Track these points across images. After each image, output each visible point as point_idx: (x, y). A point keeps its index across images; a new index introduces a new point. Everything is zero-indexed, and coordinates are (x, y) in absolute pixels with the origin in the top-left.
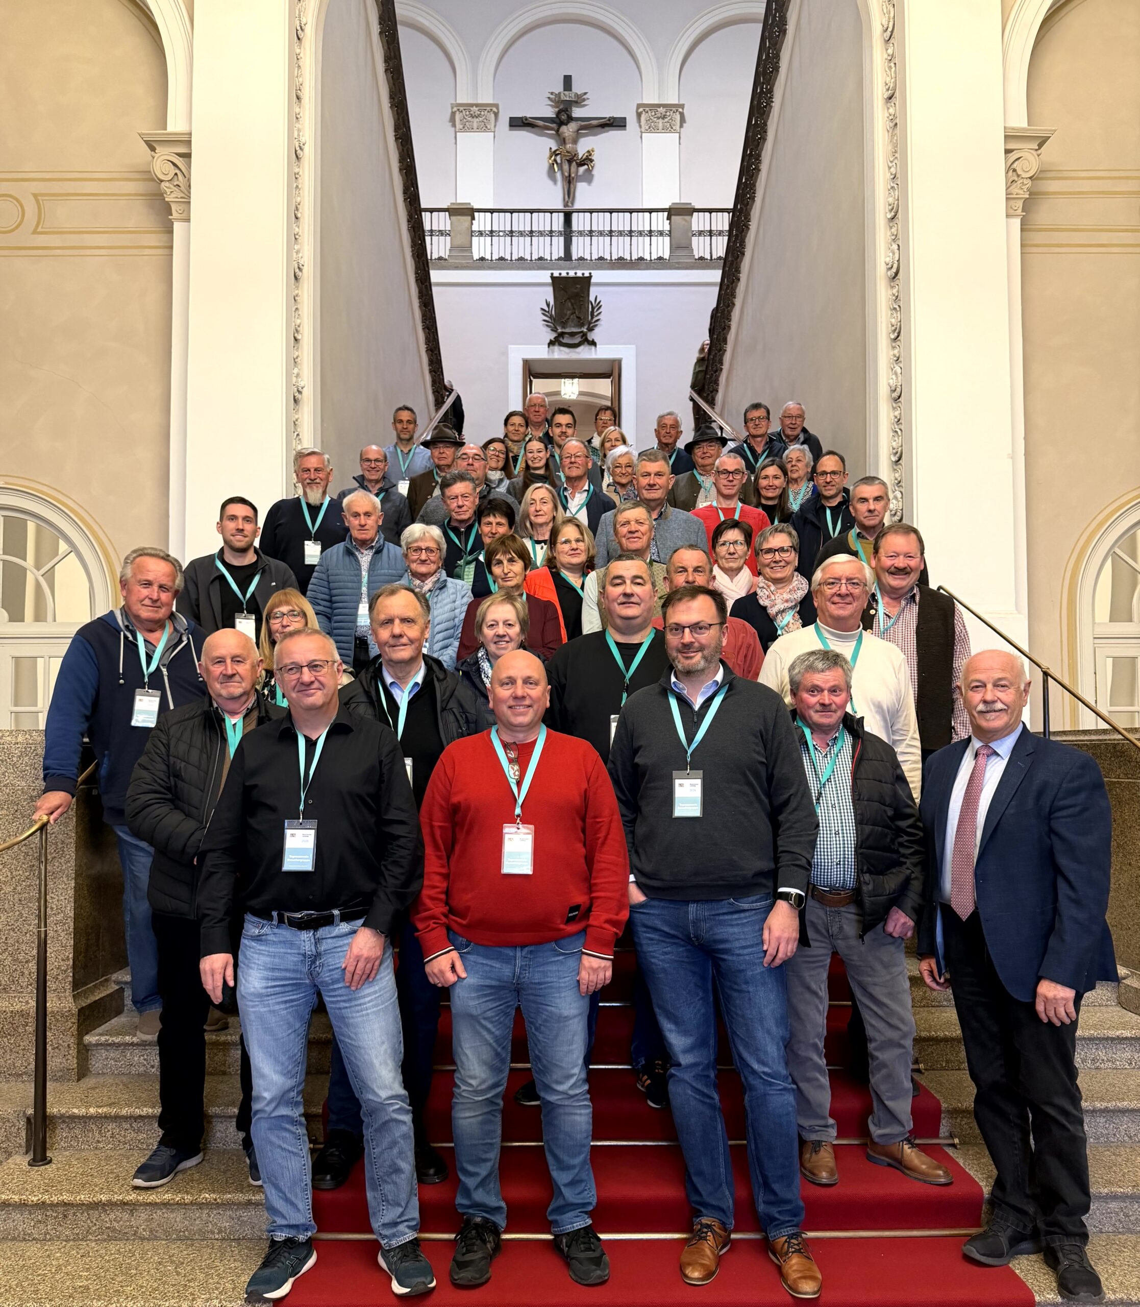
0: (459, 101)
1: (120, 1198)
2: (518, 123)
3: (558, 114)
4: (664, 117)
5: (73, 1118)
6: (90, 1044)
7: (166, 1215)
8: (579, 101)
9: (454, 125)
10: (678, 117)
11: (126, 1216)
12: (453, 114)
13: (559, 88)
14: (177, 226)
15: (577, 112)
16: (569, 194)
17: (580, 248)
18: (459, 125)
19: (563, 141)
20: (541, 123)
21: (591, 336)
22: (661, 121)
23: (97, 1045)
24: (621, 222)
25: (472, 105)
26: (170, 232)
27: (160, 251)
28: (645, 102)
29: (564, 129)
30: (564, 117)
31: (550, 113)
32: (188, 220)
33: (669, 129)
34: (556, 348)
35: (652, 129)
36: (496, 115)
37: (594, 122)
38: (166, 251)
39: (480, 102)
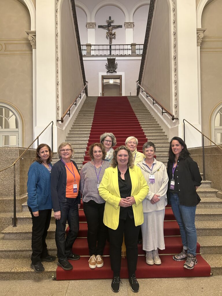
0: (88, 22)
2: (100, 27)
3: (108, 25)
4: (130, 25)
8: (112, 22)
9: (87, 27)
10: (133, 25)
12: (87, 25)
13: (108, 19)
14: (33, 50)
15: (112, 24)
16: (111, 42)
17: (113, 52)
18: (88, 27)
19: (109, 30)
20: (105, 27)
21: (115, 71)
22: (129, 26)
24: (121, 47)
25: (90, 23)
26: (32, 51)
27: (30, 55)
28: (126, 22)
29: (109, 28)
30: (109, 25)
31: (106, 24)
32: (36, 48)
33: (131, 28)
35: (128, 28)
36: (95, 25)
37: (116, 26)
38: (31, 55)
39: (92, 22)
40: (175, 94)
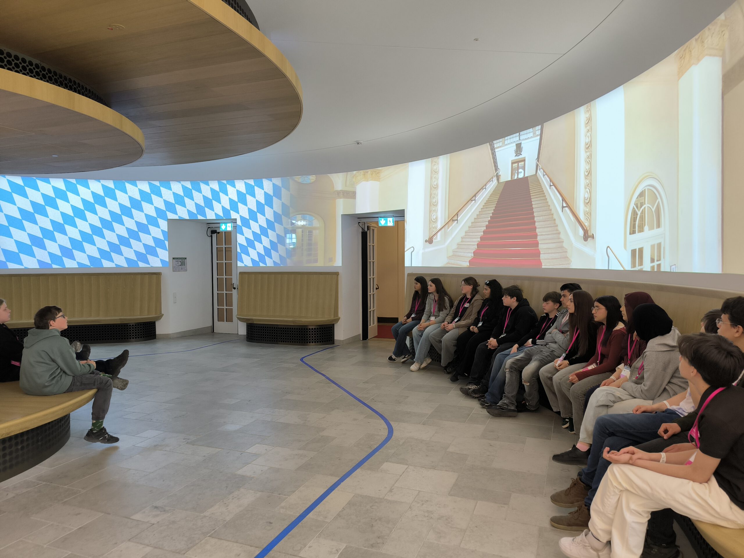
34: (516, 157)
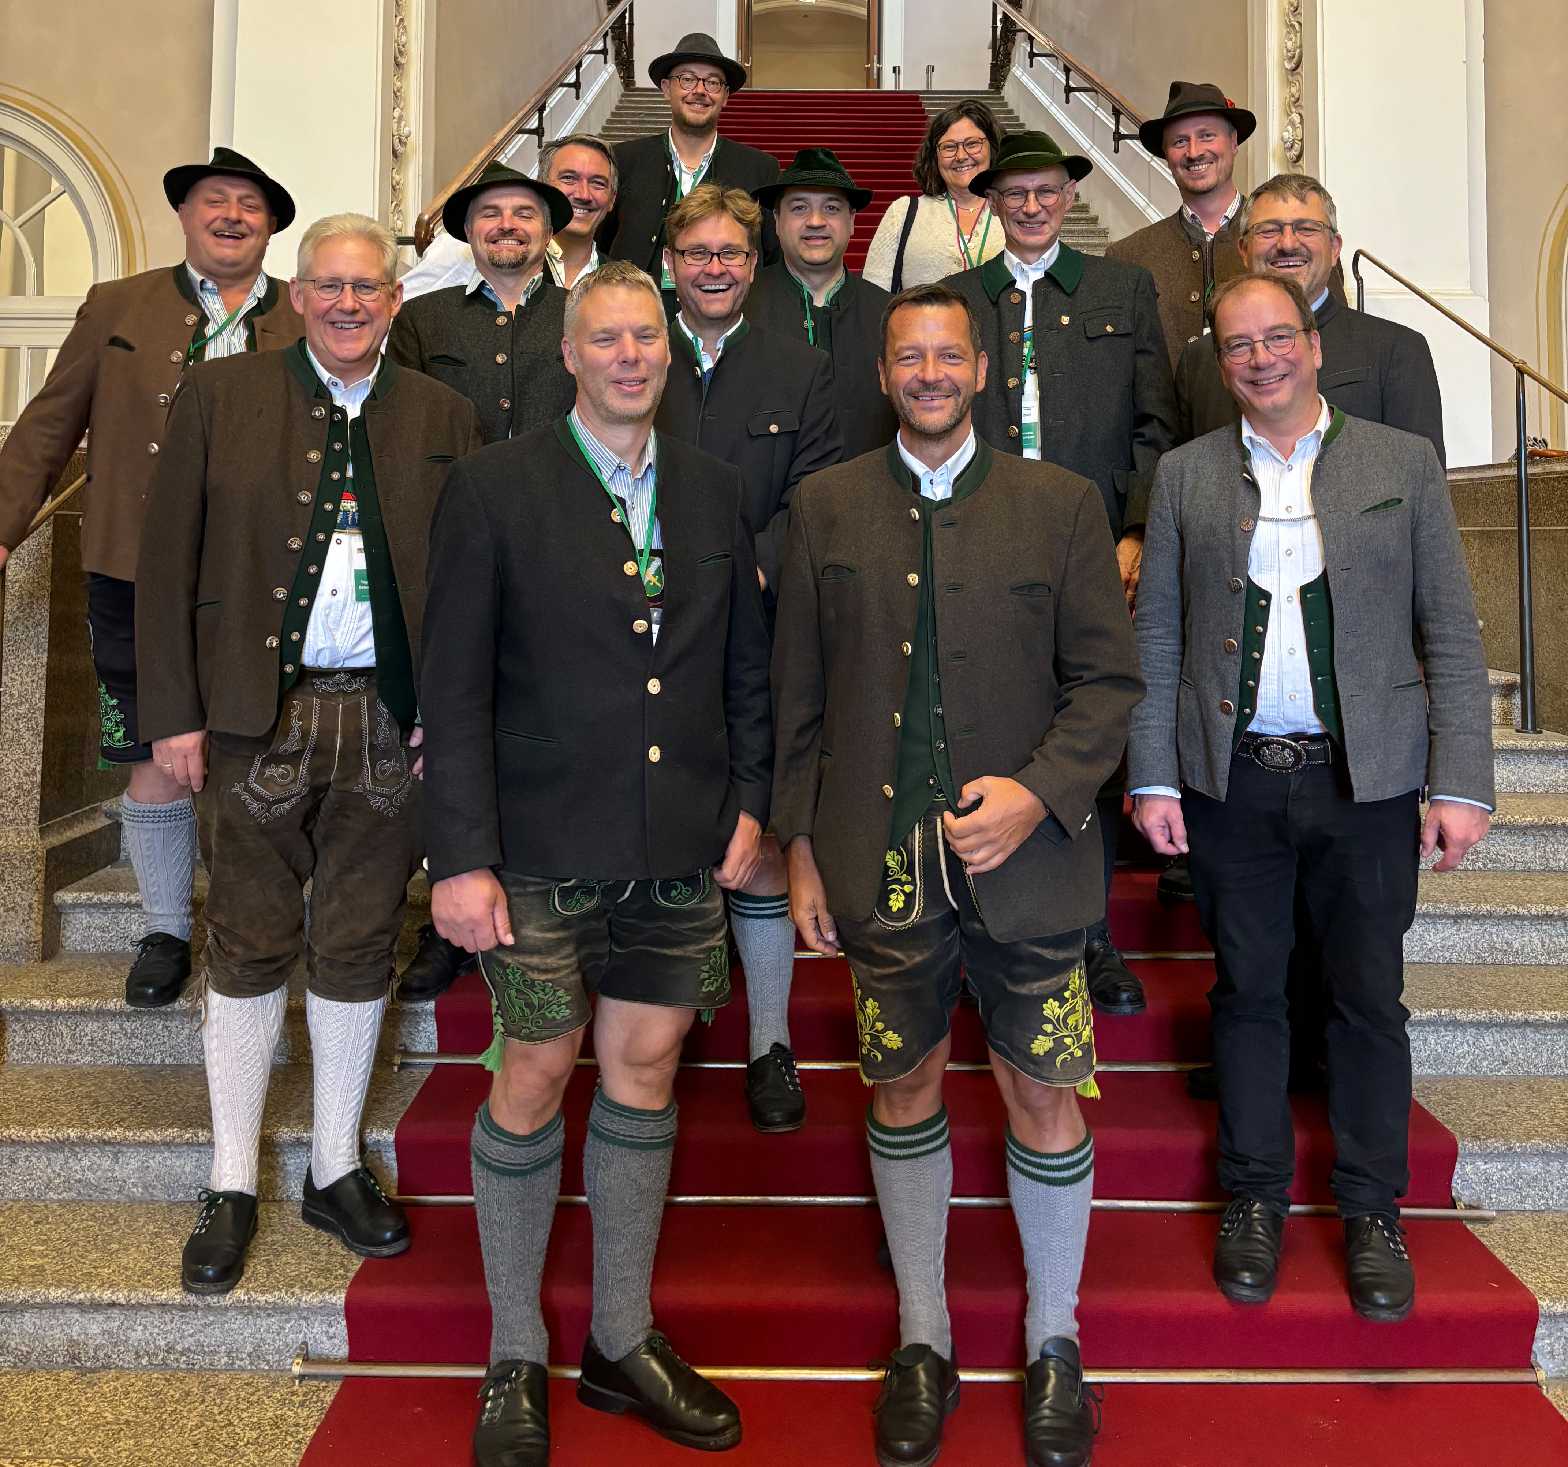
1: (99, 1133)
5: (32, 1013)
6: (63, 905)
7: (168, 1162)
11: (107, 1163)
23: (74, 906)
40: (1288, 66)
